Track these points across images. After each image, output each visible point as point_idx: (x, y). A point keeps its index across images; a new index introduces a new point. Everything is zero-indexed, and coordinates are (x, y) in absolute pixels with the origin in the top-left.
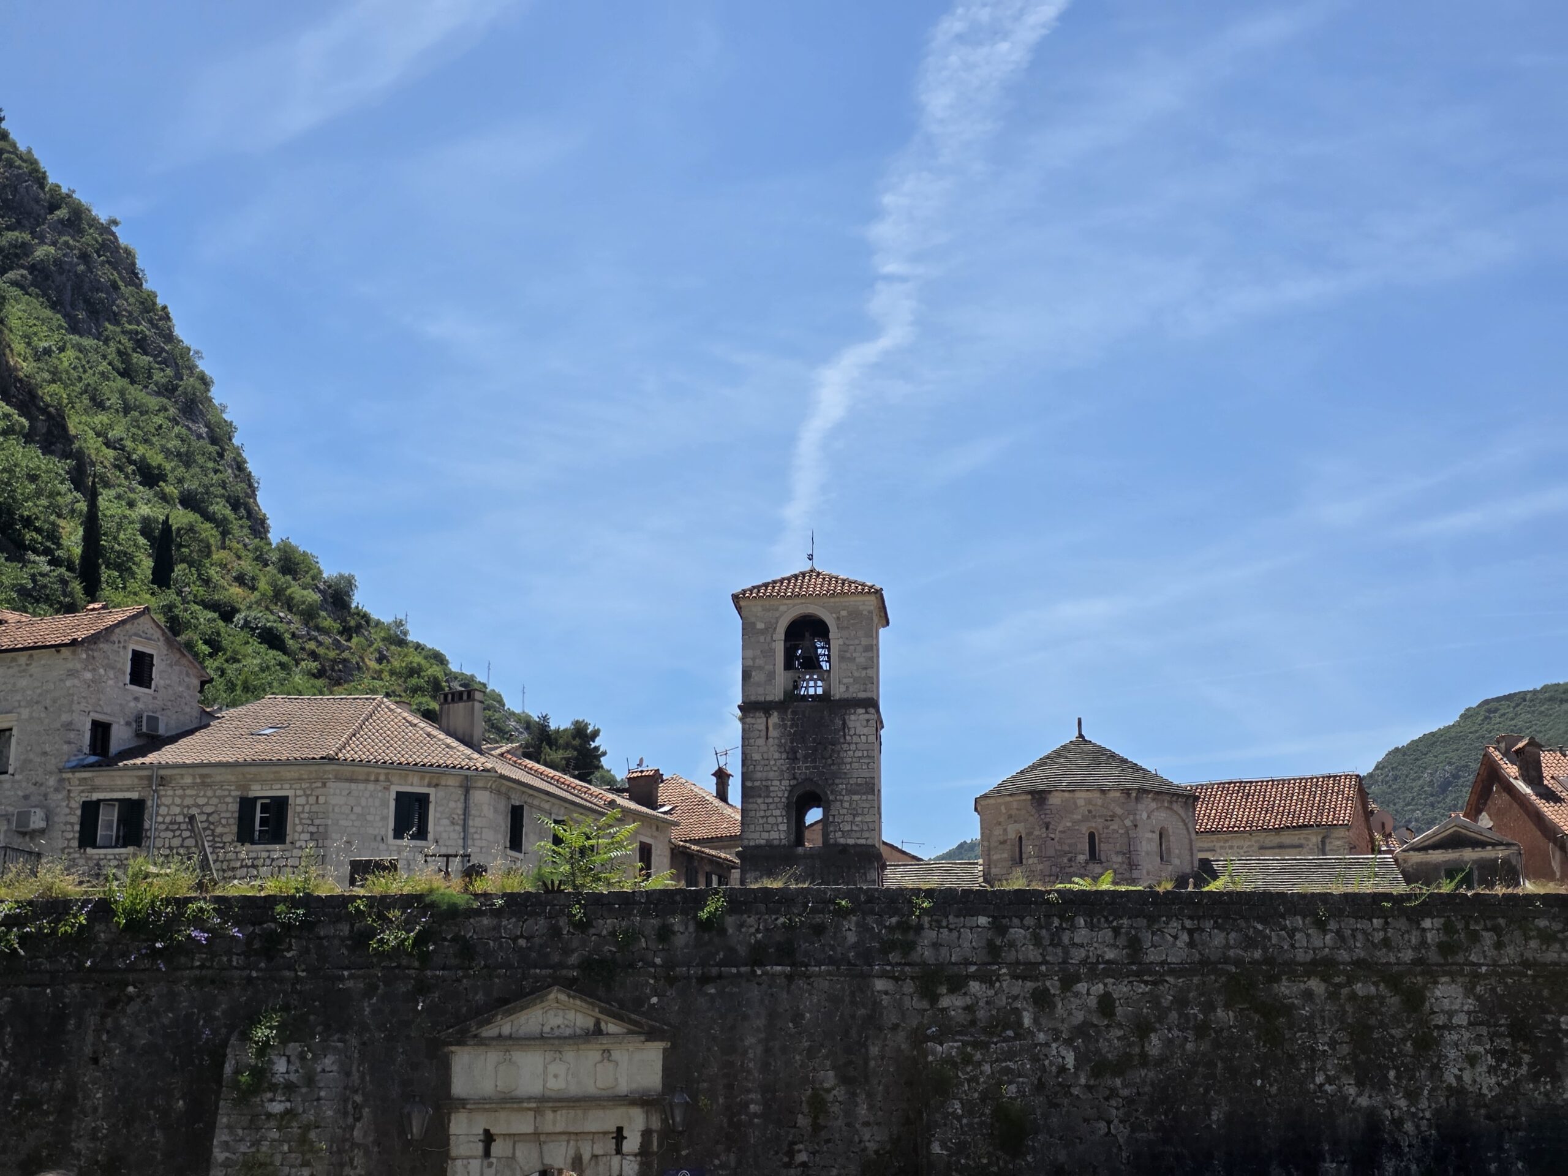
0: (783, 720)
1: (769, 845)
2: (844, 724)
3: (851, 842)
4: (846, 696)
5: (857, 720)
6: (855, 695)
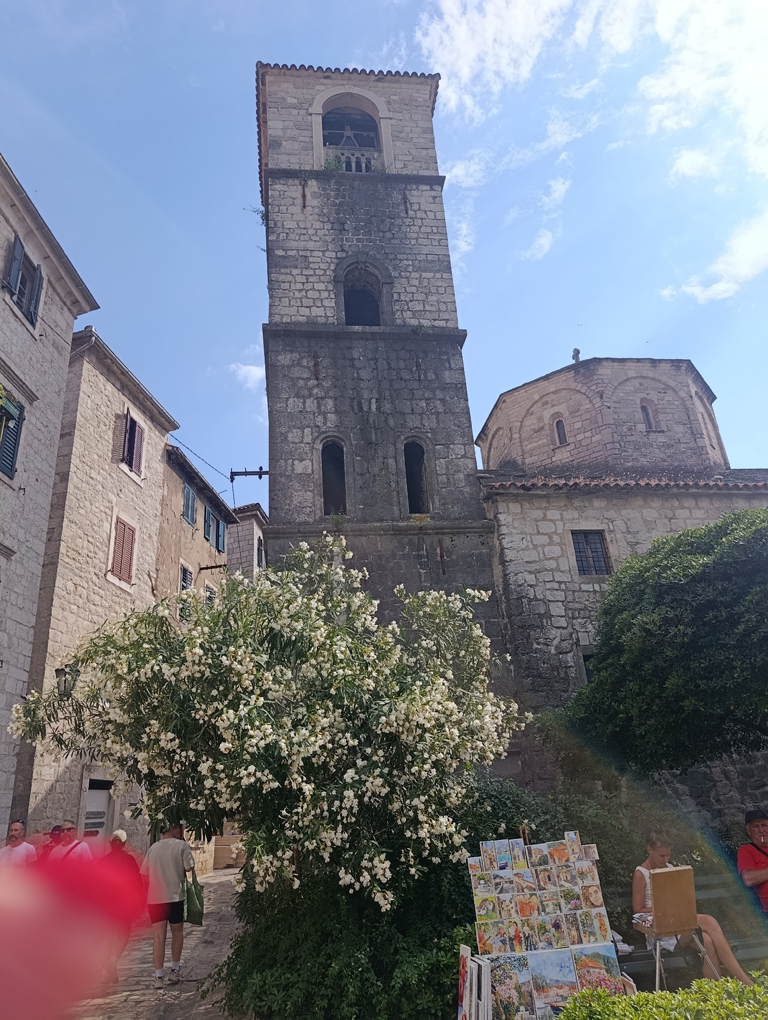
0: (324, 189)
1: (311, 322)
2: (405, 200)
3: (425, 323)
4: (405, 172)
5: (419, 196)
6: (415, 173)
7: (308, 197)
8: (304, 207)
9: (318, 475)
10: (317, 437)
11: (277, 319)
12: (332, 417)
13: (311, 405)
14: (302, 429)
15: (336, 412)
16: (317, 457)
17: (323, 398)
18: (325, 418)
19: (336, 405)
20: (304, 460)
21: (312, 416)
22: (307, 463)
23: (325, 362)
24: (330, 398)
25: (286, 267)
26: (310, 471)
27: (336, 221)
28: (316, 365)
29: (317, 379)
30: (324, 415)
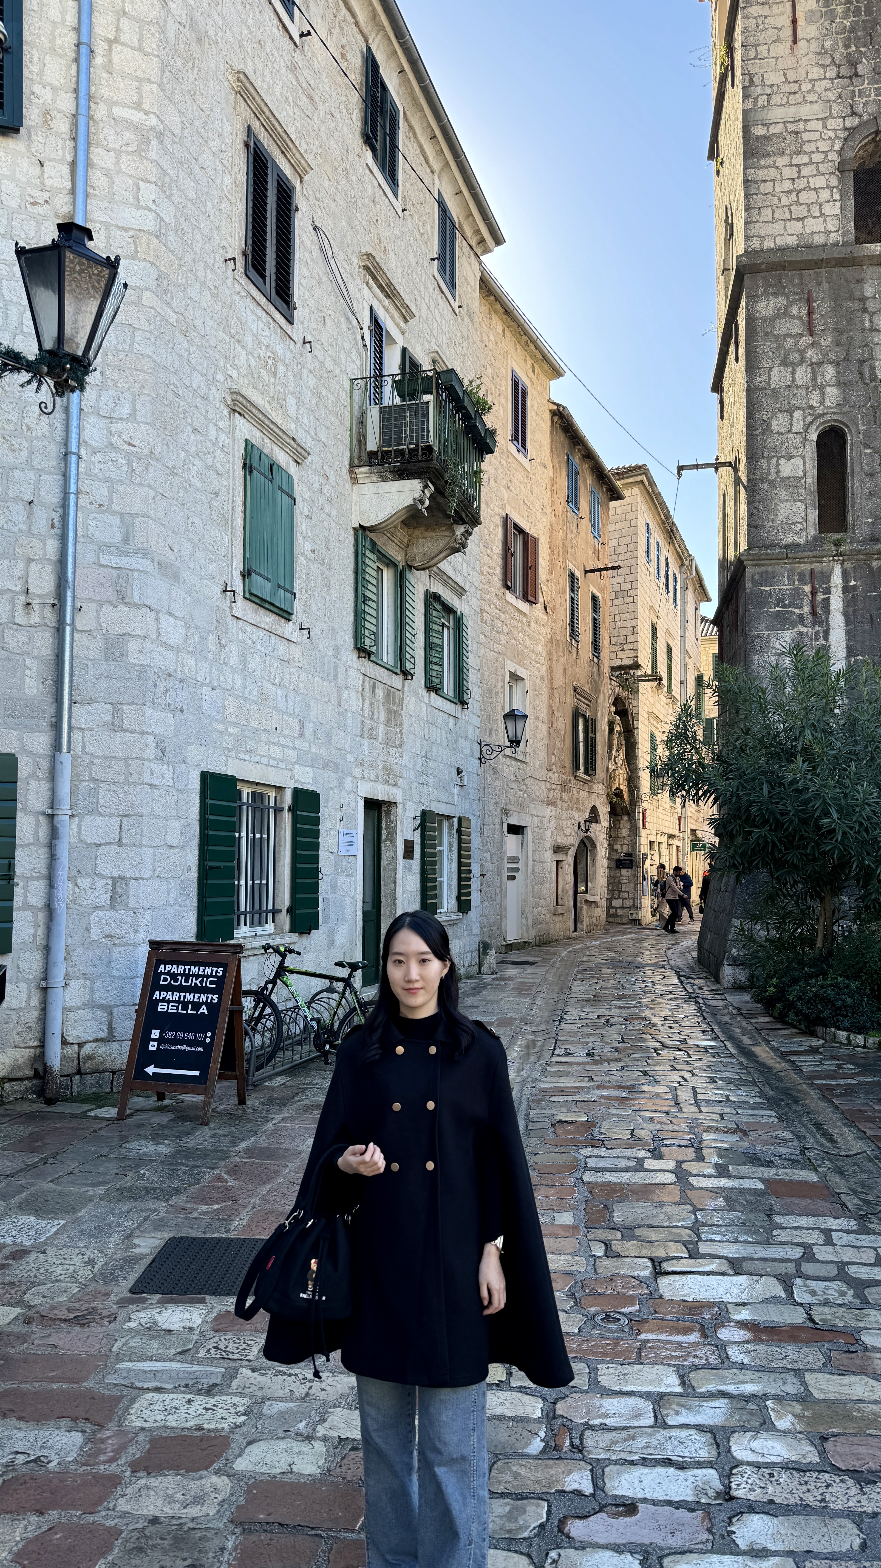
7: (801, 22)
8: (795, 41)
9: (812, 479)
10: (811, 423)
11: (755, 244)
12: (832, 393)
13: (802, 375)
14: (790, 411)
15: (840, 384)
16: (811, 451)
17: (820, 364)
18: (823, 394)
19: (838, 373)
20: (792, 457)
21: (804, 393)
22: (798, 461)
23: (822, 306)
24: (830, 362)
25: (768, 155)
26: (801, 473)
27: (844, 61)
28: (810, 313)
29: (811, 334)
30: (821, 389)
